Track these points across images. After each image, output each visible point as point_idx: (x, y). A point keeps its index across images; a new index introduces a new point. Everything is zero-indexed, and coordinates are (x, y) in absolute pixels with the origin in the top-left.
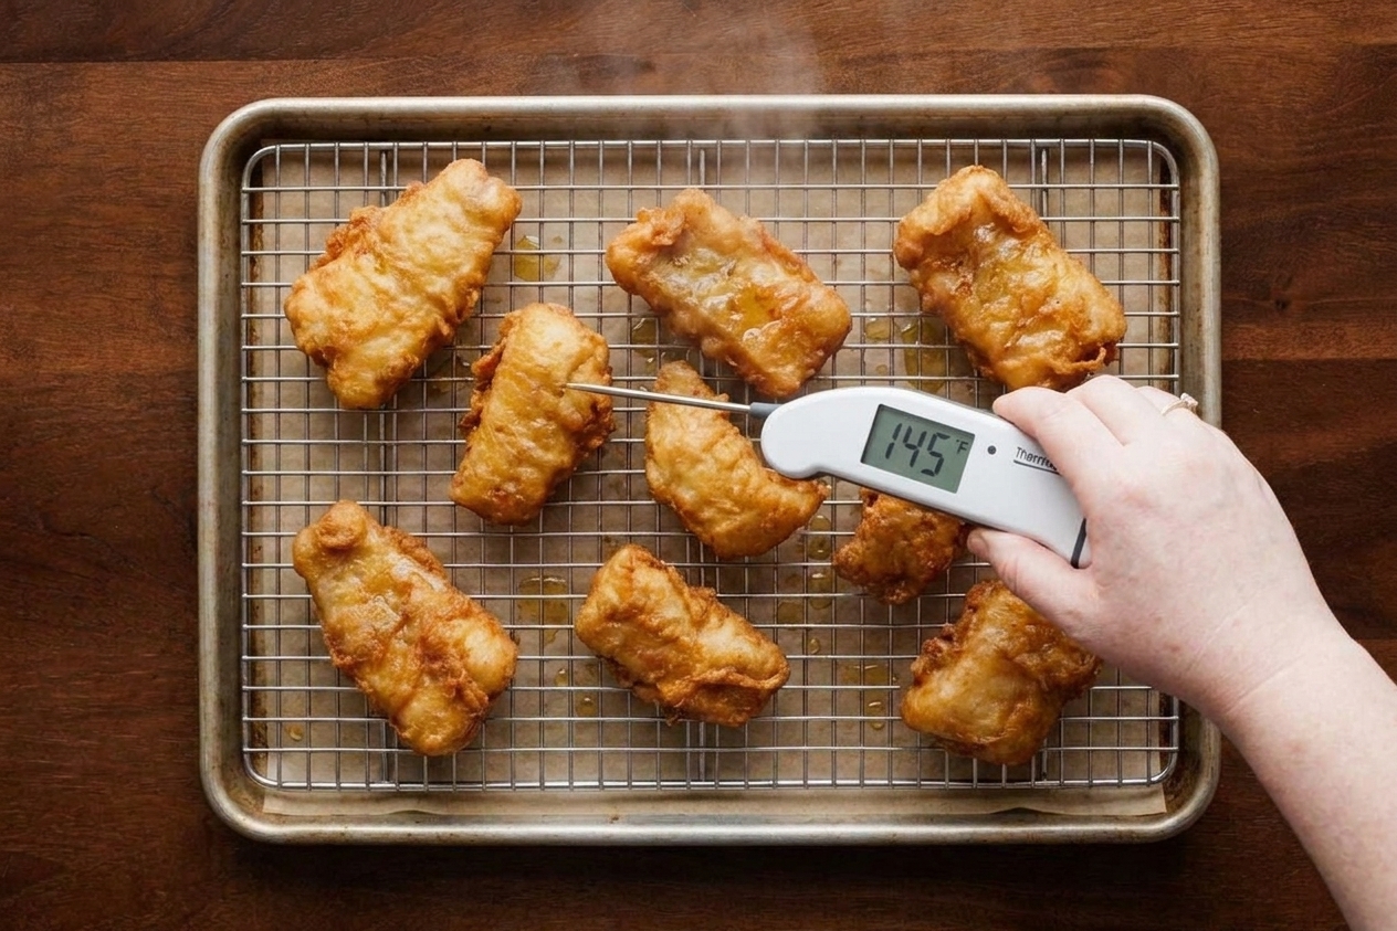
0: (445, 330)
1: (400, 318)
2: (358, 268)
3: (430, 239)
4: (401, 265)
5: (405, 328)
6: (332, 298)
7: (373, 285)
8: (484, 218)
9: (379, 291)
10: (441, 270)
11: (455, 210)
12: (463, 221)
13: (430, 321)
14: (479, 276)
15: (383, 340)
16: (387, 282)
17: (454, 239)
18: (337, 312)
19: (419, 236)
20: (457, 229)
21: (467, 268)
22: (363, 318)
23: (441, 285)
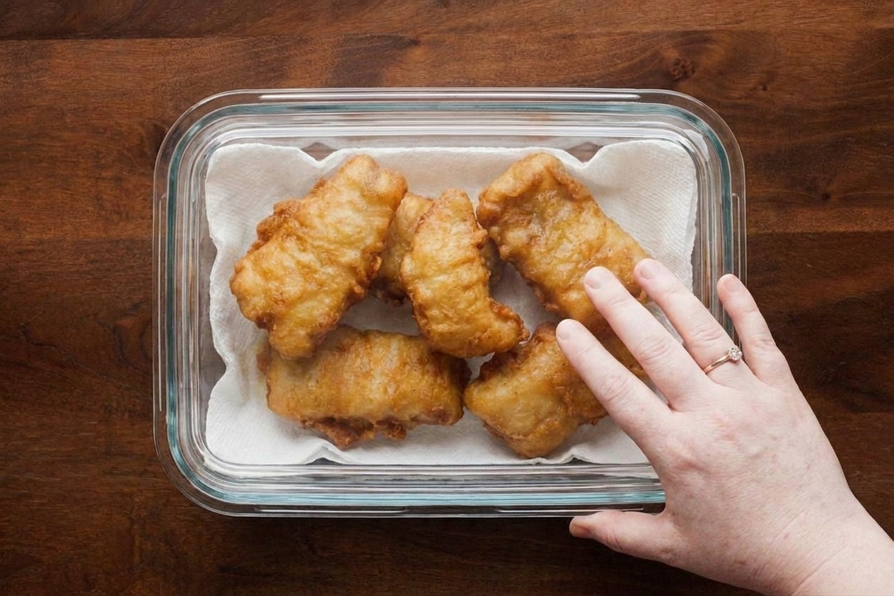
0: (358, 289)
1: (321, 285)
2: (283, 249)
3: (340, 221)
4: (317, 243)
5: (326, 293)
6: (266, 275)
7: (298, 262)
8: (380, 199)
9: (304, 266)
10: (351, 244)
11: (355, 196)
12: (362, 203)
13: (346, 283)
14: (380, 244)
15: (309, 304)
16: (308, 258)
17: (358, 219)
18: (273, 285)
19: (329, 220)
20: (358, 210)
21: (371, 240)
22: (292, 288)
23: (351, 256)
